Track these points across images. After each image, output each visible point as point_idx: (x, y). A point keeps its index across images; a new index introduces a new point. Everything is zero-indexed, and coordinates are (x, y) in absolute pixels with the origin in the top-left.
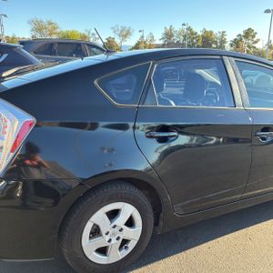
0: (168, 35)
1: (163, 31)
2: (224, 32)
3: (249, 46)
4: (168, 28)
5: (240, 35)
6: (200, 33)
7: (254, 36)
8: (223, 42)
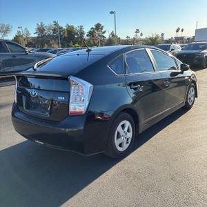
0: (41, 30)
1: (36, 27)
2: (81, 26)
3: (99, 36)
4: (40, 24)
5: (92, 28)
6: (65, 28)
7: (102, 29)
8: (82, 33)
